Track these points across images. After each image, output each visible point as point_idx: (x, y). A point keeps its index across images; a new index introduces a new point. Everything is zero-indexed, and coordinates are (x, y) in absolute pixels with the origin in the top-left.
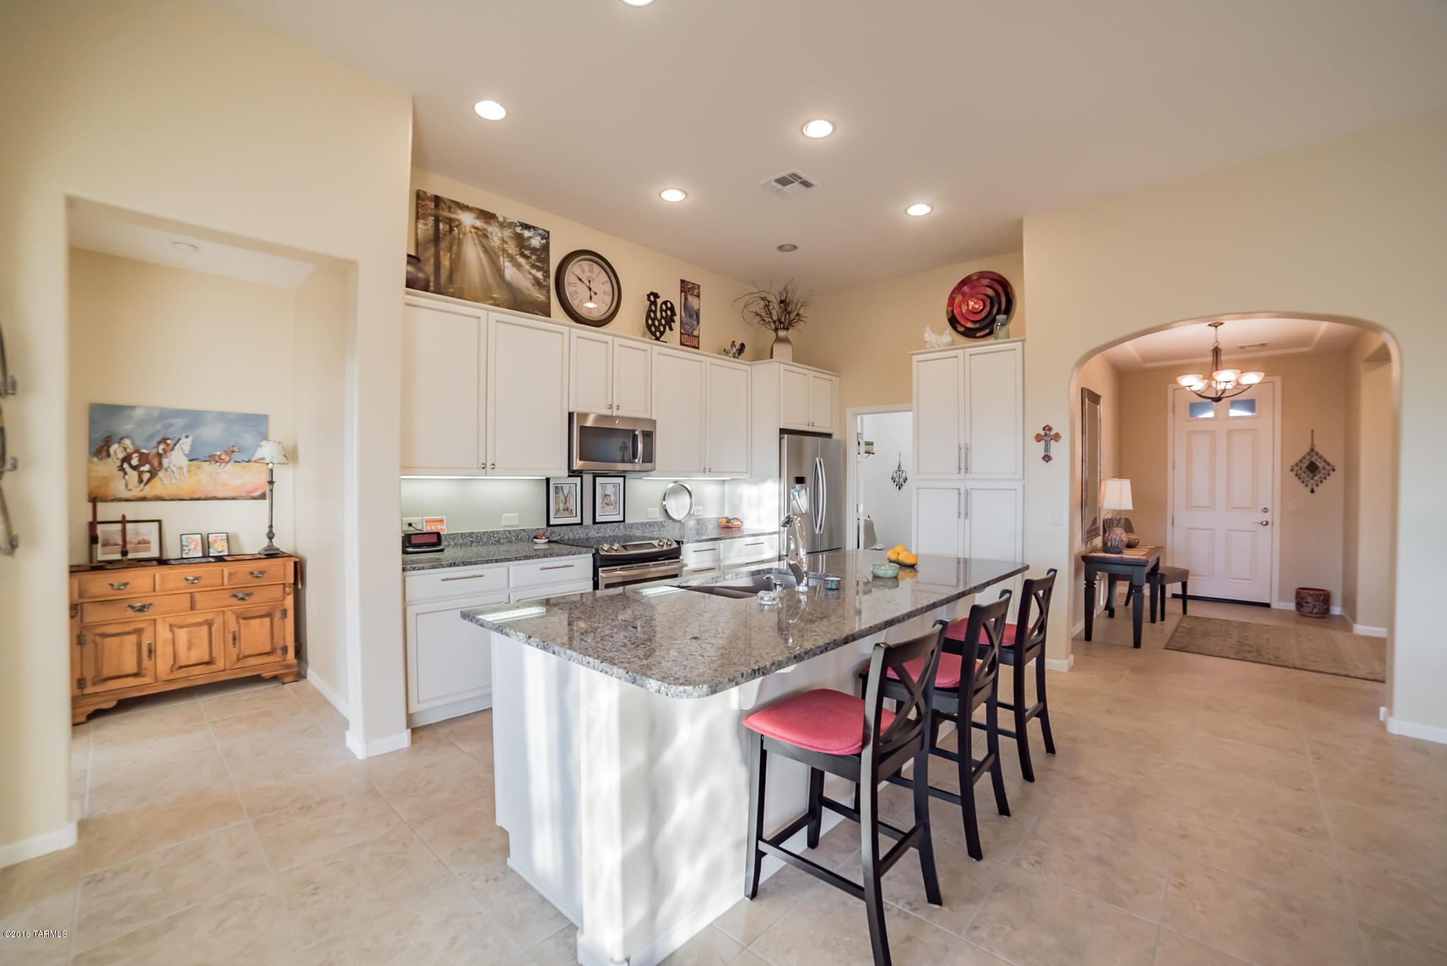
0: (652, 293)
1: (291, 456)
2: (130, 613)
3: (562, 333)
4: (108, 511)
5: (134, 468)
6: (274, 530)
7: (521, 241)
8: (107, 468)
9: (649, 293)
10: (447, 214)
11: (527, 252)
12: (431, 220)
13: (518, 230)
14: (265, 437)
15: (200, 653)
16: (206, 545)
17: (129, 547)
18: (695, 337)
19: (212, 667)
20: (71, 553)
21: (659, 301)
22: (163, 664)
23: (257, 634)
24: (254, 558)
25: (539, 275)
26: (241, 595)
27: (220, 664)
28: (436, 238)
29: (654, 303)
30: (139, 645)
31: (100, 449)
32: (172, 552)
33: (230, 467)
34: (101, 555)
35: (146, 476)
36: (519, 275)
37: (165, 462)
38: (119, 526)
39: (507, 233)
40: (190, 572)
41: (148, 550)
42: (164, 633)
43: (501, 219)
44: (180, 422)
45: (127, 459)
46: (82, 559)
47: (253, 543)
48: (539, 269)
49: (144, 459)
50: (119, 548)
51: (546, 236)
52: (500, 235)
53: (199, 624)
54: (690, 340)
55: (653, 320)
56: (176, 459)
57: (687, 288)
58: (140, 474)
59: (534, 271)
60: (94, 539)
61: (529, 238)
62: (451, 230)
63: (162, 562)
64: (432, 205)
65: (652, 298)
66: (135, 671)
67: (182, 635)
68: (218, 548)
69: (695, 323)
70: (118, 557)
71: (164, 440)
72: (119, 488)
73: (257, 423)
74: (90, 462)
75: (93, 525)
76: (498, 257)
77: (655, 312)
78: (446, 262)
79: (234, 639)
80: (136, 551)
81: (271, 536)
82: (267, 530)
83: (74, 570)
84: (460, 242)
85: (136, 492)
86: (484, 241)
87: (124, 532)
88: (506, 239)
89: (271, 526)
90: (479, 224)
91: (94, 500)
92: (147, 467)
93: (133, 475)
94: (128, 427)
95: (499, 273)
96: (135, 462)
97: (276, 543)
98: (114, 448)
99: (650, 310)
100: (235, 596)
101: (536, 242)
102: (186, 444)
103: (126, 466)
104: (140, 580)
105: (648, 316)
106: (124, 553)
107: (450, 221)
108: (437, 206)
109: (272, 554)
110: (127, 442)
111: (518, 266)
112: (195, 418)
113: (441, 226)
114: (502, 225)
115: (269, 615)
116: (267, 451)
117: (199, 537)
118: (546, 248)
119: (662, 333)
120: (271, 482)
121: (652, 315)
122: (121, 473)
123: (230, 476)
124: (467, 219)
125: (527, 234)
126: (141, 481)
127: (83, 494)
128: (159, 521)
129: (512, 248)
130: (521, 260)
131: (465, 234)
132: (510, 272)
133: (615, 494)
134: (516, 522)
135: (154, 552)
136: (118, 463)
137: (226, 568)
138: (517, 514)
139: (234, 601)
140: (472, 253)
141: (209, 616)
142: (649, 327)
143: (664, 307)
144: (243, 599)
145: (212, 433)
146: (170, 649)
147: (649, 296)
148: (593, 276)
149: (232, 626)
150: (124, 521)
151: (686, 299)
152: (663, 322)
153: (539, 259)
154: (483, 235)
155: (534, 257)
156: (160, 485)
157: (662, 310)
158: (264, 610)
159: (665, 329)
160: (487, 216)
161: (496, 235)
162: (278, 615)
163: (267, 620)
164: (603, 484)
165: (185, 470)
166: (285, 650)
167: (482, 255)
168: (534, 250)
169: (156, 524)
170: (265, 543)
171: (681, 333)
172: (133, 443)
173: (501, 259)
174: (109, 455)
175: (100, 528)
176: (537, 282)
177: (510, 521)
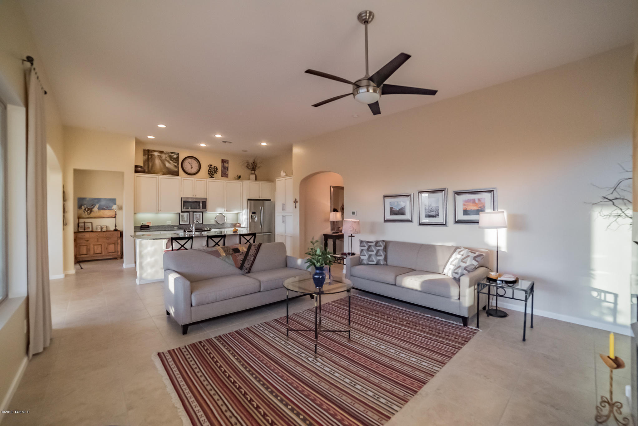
0: (210, 165)
1: (121, 208)
2: (85, 242)
3: (179, 179)
4: (81, 220)
5: (87, 211)
6: (117, 225)
7: (171, 157)
8: (81, 211)
9: (209, 165)
10: (151, 153)
11: (172, 159)
12: (147, 156)
13: (170, 154)
14: (115, 204)
15: (99, 251)
16: (102, 228)
17: (86, 228)
18: (227, 174)
19: (102, 254)
20: (74, 229)
21: (212, 167)
22: (92, 252)
23: (112, 248)
24: (112, 231)
25: (176, 164)
26: (108, 239)
27: (103, 254)
28: (148, 159)
29: (211, 167)
30: (87, 248)
31: (80, 207)
32: (94, 230)
33: (107, 211)
34: (80, 230)
35: (89, 213)
36: (170, 165)
37: (93, 210)
38: (83, 224)
39: (167, 155)
40: (97, 234)
41: (89, 229)
42: (92, 246)
43: (165, 152)
44: (96, 201)
45: (85, 209)
46: (76, 231)
47: (112, 228)
48: (175, 163)
49: (89, 209)
50: (83, 228)
51: (178, 154)
52: (165, 156)
53: (99, 245)
54: (225, 175)
55: (210, 172)
56: (95, 209)
57: (223, 161)
58: (88, 212)
59: (174, 164)
60: (78, 226)
61: (173, 156)
62: (152, 157)
63: (92, 231)
64: (147, 152)
65: (210, 166)
66: (86, 254)
67: (96, 247)
68: (104, 229)
69: (227, 170)
70: (83, 230)
71: (93, 205)
72: (84, 216)
73: (113, 201)
74: (78, 210)
75: (79, 223)
76: (164, 162)
77: (211, 170)
78: (150, 165)
79: (107, 249)
80: (87, 229)
81: (116, 226)
82: (115, 225)
83: (75, 233)
84: (154, 160)
85: (87, 216)
86: (161, 158)
87: (84, 225)
88: (166, 157)
89: (116, 224)
90: (159, 154)
91: (79, 218)
92: (89, 211)
93: (86, 213)
94: (85, 202)
95: (165, 165)
96: (87, 210)
97: (117, 228)
98: (83, 207)
99: (209, 169)
100: (107, 239)
101: (175, 156)
102: (97, 206)
103: (85, 211)
104: (87, 235)
105: (209, 171)
106: (85, 229)
107: (152, 155)
108: (148, 152)
109: (116, 230)
110: (85, 206)
111: (170, 163)
112: (99, 200)
113: (149, 156)
114: (165, 154)
115: (114, 244)
116: (115, 207)
117: (100, 226)
118: (178, 158)
119: (213, 175)
120: (116, 214)
121: (210, 170)
122: (84, 212)
123: (107, 213)
124: (156, 154)
125: (172, 155)
126: (88, 214)
127: (77, 217)
128: (92, 223)
129: (168, 159)
130: (171, 161)
131: (155, 157)
132: (167, 165)
133: (200, 217)
134: (170, 223)
135: (91, 230)
136: (83, 210)
137: (105, 233)
138: (170, 222)
139: (106, 240)
140: (157, 162)
141: (101, 243)
142: (209, 174)
143: (214, 168)
144: (108, 240)
145: (103, 203)
146: (93, 249)
147: (209, 166)
148: (192, 162)
149: (106, 245)
150: (84, 223)
151: (223, 164)
152: (213, 172)
153: (176, 160)
154: (160, 157)
155: (174, 160)
156: (92, 215)
157: (213, 169)
158: (113, 242)
159: (214, 174)
160: (161, 152)
161: (164, 156)
162: (116, 244)
163: (114, 245)
164: (196, 214)
165: (97, 211)
166: (118, 252)
167: (160, 161)
168: (174, 158)
169: (91, 224)
170: (114, 228)
171: (222, 174)
172: (86, 206)
173: (165, 162)
174: (81, 209)
175: (80, 224)
176: (175, 166)
177: (169, 223)
